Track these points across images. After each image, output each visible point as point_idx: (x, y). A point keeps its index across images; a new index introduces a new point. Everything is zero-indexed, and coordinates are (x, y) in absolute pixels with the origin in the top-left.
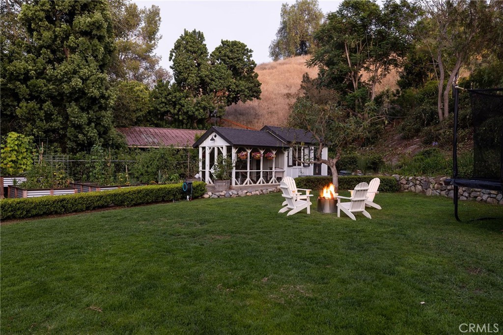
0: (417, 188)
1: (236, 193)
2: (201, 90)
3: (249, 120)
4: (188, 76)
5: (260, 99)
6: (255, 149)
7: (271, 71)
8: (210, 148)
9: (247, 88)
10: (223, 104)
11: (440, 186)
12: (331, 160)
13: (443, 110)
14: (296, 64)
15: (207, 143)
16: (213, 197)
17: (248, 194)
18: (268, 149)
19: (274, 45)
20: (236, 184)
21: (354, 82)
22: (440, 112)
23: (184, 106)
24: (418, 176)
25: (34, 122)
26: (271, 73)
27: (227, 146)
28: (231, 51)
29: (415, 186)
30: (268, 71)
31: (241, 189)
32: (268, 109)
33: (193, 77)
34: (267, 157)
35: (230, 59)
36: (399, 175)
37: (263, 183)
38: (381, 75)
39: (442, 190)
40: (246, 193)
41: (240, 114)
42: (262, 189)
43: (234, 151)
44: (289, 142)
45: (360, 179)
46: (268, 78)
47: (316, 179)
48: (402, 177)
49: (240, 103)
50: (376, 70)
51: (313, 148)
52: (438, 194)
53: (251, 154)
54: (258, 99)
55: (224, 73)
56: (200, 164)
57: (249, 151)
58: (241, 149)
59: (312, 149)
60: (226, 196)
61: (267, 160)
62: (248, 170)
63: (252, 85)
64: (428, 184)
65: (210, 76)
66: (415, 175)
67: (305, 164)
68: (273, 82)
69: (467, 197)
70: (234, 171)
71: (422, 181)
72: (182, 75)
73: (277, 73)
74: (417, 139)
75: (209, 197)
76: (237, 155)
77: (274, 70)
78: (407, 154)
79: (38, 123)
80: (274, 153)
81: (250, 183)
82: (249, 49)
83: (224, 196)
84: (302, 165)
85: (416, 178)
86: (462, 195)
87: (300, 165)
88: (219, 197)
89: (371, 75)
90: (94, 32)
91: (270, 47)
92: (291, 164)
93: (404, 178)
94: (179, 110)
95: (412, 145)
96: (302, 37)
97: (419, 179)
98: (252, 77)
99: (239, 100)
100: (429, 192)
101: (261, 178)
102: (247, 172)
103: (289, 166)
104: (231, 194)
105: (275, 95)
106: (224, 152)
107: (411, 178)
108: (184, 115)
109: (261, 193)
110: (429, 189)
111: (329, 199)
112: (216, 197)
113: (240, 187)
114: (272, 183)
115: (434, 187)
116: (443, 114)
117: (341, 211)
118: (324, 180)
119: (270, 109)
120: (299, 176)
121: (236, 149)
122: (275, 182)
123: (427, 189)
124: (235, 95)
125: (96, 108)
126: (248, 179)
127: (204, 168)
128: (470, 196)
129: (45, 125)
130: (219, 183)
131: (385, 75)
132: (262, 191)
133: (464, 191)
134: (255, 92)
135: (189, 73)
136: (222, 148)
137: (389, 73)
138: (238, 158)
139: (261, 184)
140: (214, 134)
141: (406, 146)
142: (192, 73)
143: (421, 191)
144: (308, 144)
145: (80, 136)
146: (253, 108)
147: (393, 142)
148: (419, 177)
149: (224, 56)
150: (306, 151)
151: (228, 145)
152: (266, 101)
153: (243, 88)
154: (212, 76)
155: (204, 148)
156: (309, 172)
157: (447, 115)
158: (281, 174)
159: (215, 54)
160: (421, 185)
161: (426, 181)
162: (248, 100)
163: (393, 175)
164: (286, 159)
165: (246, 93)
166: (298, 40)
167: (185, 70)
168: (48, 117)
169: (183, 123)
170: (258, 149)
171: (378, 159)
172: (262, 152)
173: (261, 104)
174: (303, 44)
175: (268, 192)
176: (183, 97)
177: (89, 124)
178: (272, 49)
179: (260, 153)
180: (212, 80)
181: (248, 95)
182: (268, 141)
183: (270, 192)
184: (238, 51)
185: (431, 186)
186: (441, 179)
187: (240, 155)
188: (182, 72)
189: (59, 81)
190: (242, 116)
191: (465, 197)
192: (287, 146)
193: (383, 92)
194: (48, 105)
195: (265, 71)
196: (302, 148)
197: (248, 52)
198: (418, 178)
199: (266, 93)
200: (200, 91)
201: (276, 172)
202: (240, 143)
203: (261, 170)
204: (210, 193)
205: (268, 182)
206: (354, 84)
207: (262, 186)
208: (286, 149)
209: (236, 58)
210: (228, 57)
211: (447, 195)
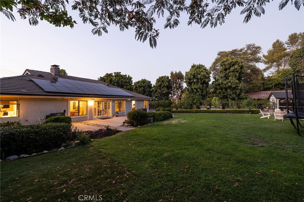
8: (272, 99)
25: (220, 94)
70: (278, 106)
79: (221, 94)
90: (235, 71)
121: (279, 99)
125: (235, 90)
129: (223, 95)
145: (231, 97)
168: (224, 93)
177: (233, 94)
189: (226, 85)
194: (223, 90)
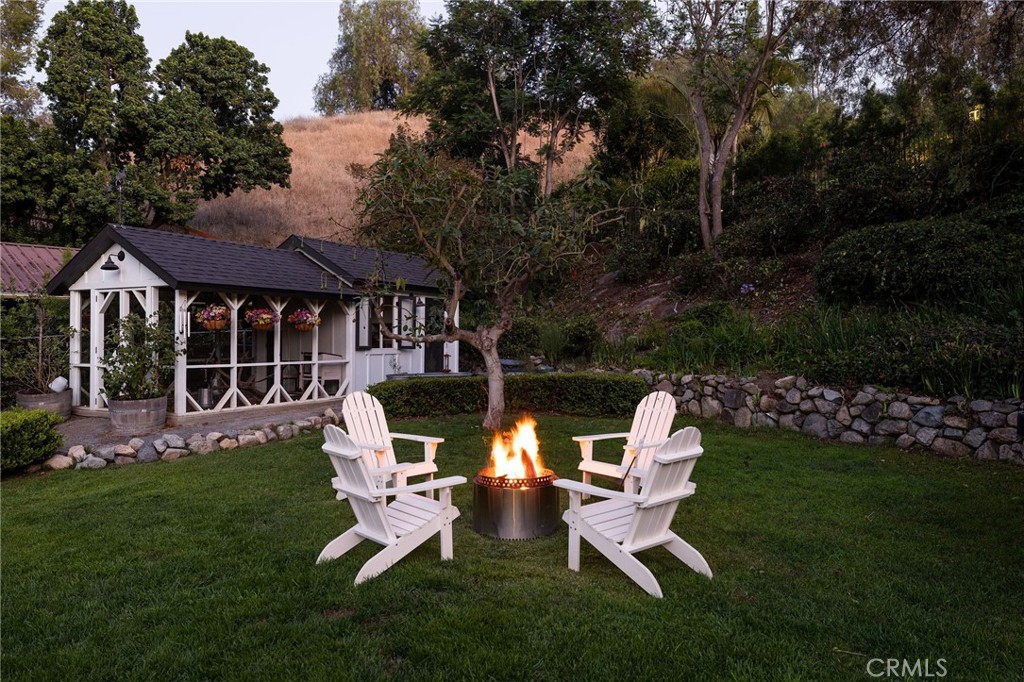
0: (705, 406)
1: (180, 443)
2: (132, 154)
3: (261, 237)
4: (89, 111)
5: (288, 186)
6: (257, 298)
7: (317, 134)
8: (105, 294)
9: (255, 157)
10: (191, 191)
11: (775, 402)
12: (485, 333)
13: (710, 216)
14: (374, 124)
15: (95, 279)
16: (85, 464)
17: (225, 444)
18: (297, 301)
19: (324, 85)
20: (190, 408)
21: (506, 156)
22: (705, 222)
23: (76, 190)
24: (706, 374)
26: (317, 139)
27: (160, 289)
28: (212, 62)
29: (699, 401)
30: (310, 133)
31: (206, 425)
32: (309, 214)
33: (100, 115)
34: (294, 323)
35: (208, 80)
36: (651, 369)
37: (283, 399)
38: (563, 144)
39: (781, 413)
40: (219, 440)
41: (241, 223)
42: (274, 420)
43: (181, 303)
44: (359, 283)
45: (555, 381)
46: (310, 147)
47: (437, 383)
48: (660, 377)
49: (237, 193)
50: (555, 132)
51: (423, 300)
52: (771, 422)
53: (241, 312)
54: (282, 186)
55: (193, 113)
56: (75, 345)
57: (236, 306)
58: (206, 295)
59: (420, 304)
60: (141, 455)
61: (295, 332)
62: (234, 364)
63: (267, 149)
64: (738, 396)
65: (154, 117)
66: (696, 372)
67: (405, 343)
68: (322, 157)
69: (865, 436)
70: (182, 367)
71: (720, 388)
72: (70, 107)
73: (332, 139)
74: (655, 282)
75: (72, 467)
76: (193, 318)
77: (324, 134)
78: (641, 318)
80: (317, 311)
81: (240, 403)
82: (260, 63)
83: (134, 456)
84: (395, 345)
85: (703, 379)
86: (849, 428)
87: (390, 346)
88: (109, 462)
89: (545, 140)
91: (315, 88)
92: (364, 342)
93: (665, 378)
94: (63, 199)
95: (648, 297)
96: (385, 72)
97: (713, 383)
98: (268, 132)
99: (235, 186)
100: (744, 418)
101: (277, 385)
102: (229, 369)
103: (359, 348)
104: (161, 448)
105: (326, 184)
106: (150, 305)
107: (687, 378)
108: (77, 213)
109: (272, 435)
110: (745, 409)
111: (519, 483)
112: (99, 462)
113: (203, 417)
114: (310, 397)
115: (757, 404)
116: (711, 226)
117: (585, 545)
118: (459, 386)
119: (313, 215)
120: (389, 377)
121: (189, 298)
122: (320, 395)
123: (736, 409)
124: (221, 172)
126: (234, 389)
127: (85, 356)
128: (873, 432)
130: (126, 410)
131: (572, 145)
132: (274, 429)
133: (854, 418)
134: (274, 167)
135: (91, 104)
136: (143, 293)
137: (579, 140)
138: (195, 325)
139: (278, 402)
140: (116, 249)
141: (633, 300)
142: (99, 104)
143: (718, 415)
144: (412, 290)
146: (274, 210)
147: (599, 290)
148: (712, 376)
149: (192, 71)
150: (407, 306)
151: (162, 283)
152: (306, 197)
153: (243, 154)
154: (159, 117)
155: (85, 295)
156: (414, 363)
157: (718, 229)
158: (338, 371)
159: (169, 66)
160: (717, 398)
161: (731, 387)
162: (258, 187)
163: (636, 371)
164: (351, 327)
165: (251, 168)
166: (377, 78)
167: (78, 95)
169: (75, 235)
170: (266, 298)
171: (590, 329)
172: (279, 308)
173: (291, 203)
174: (387, 86)
175: (296, 432)
176: (76, 165)
178: (320, 93)
179: (272, 311)
180: (159, 128)
181: (257, 172)
182: (295, 275)
183: (302, 429)
184: (229, 63)
185: (750, 401)
186: (778, 382)
187: (201, 316)
188: (69, 99)
190: (244, 228)
191: (860, 433)
192: (353, 292)
193: (563, 185)
195: (302, 133)
196: (396, 300)
197: (256, 70)
198: (707, 378)
199: (306, 178)
200: (129, 158)
201: (321, 366)
202: (203, 279)
203: (277, 361)
204: (78, 451)
205: (297, 395)
206: (507, 160)
207: (279, 410)
208: (350, 300)
209: (227, 79)
210: (204, 76)
211: (801, 427)
